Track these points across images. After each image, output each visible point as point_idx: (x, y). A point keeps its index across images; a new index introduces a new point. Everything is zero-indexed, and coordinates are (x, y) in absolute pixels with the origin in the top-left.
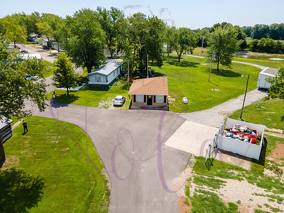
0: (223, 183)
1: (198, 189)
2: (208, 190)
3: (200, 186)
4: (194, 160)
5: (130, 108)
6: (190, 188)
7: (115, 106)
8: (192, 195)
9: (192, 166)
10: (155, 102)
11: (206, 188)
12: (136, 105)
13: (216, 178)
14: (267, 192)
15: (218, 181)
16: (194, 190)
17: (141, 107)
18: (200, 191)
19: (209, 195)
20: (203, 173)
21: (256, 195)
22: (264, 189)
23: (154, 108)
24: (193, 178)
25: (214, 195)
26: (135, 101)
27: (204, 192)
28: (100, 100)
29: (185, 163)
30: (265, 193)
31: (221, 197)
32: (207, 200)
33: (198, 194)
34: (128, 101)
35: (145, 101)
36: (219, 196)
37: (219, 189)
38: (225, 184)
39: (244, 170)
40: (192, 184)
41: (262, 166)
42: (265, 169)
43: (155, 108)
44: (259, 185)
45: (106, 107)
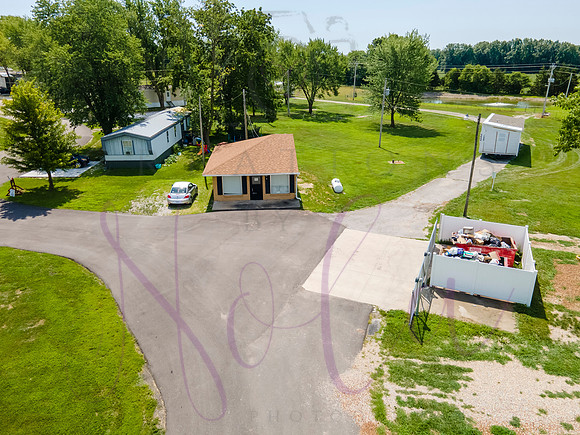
0: (464, 375)
1: (404, 398)
2: (431, 398)
3: (410, 390)
4: (380, 322)
5: (210, 210)
6: (384, 398)
7: (172, 206)
8: (391, 416)
9: (379, 336)
10: (268, 191)
11: (425, 393)
12: (225, 202)
13: (444, 362)
14: (572, 384)
15: (449, 368)
16: (394, 403)
17: (237, 206)
18: (412, 403)
19: (436, 413)
20: (410, 352)
21: (552, 396)
22: (564, 378)
23: (267, 207)
24: (386, 369)
25: (449, 411)
26: (220, 192)
27: (421, 404)
28: (134, 196)
29: (360, 331)
30: (570, 389)
31: (467, 413)
32: (434, 427)
33: (408, 411)
34: (205, 193)
35: (245, 192)
36: (462, 410)
37: (457, 390)
38: (469, 375)
39: (505, 334)
40: (388, 385)
41: (542, 321)
42: (550, 327)
43: (270, 205)
44: (549, 369)
45: (149, 211)
